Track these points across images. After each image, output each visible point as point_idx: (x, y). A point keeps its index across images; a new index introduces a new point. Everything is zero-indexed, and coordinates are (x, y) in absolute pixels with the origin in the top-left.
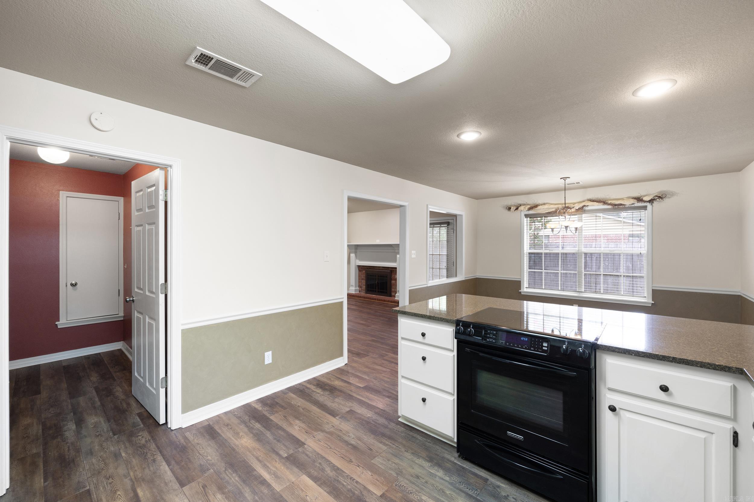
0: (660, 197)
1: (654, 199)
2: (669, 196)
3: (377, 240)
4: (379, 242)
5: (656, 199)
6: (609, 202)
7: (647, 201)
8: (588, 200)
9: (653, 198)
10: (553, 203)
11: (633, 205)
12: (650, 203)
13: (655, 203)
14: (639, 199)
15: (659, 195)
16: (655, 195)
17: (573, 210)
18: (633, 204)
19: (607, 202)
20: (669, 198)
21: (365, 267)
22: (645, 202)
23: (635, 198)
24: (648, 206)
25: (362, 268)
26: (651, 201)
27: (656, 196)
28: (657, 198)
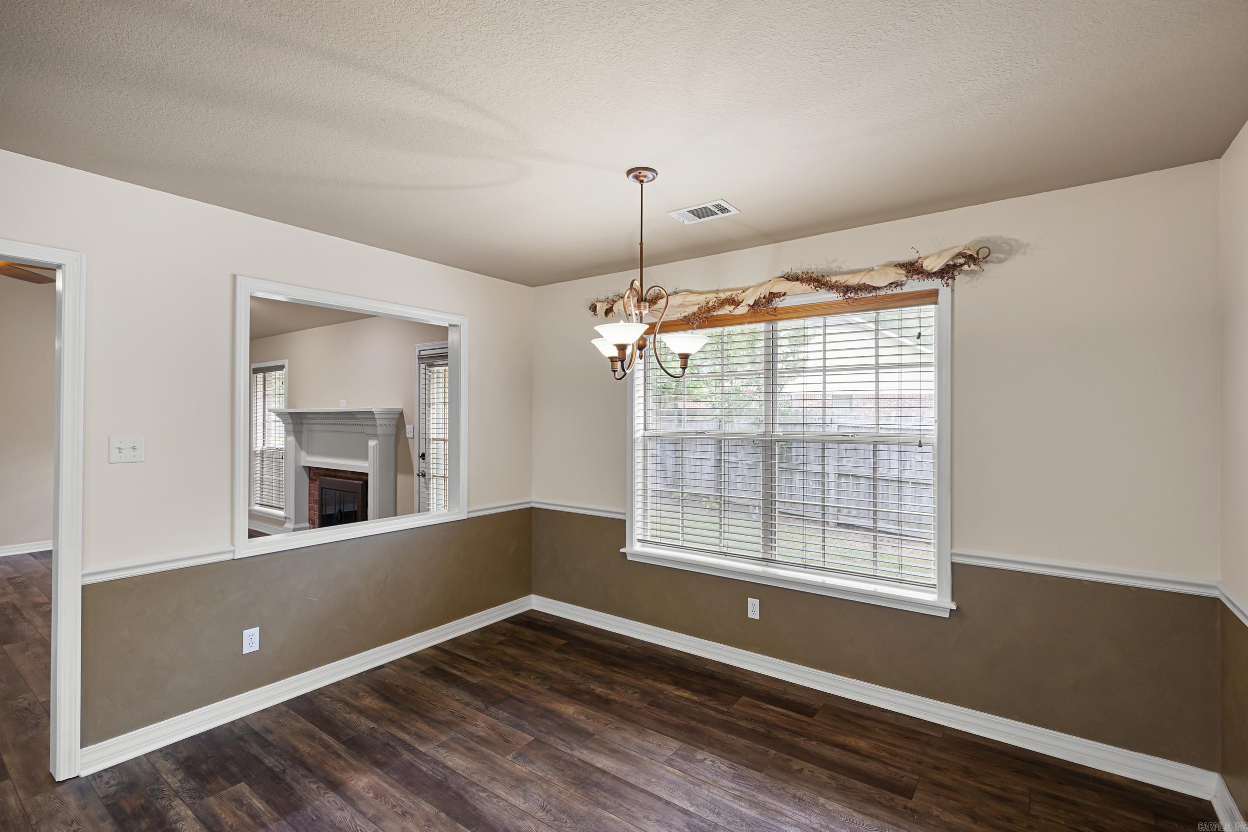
0: (972, 259)
1: (955, 266)
2: (1001, 256)
3: (342, 401)
4: (345, 406)
5: (962, 265)
6: (834, 279)
7: (935, 273)
8: (783, 277)
9: (951, 263)
10: (696, 289)
11: (898, 291)
12: (942, 278)
13: (960, 279)
14: (913, 269)
15: (969, 252)
16: (957, 251)
17: (742, 310)
18: (897, 284)
19: (828, 279)
20: (1000, 261)
21: (320, 471)
22: (930, 275)
23: (901, 266)
24: (940, 292)
25: (315, 474)
26: (947, 272)
27: (960, 255)
28: (962, 261)
